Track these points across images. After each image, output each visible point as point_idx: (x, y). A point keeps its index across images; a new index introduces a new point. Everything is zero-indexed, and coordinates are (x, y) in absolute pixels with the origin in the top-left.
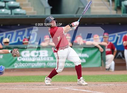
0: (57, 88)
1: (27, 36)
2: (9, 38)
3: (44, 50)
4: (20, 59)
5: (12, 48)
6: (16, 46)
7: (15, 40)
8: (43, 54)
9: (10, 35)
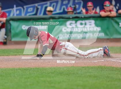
0: (103, 60)
1: (73, 5)
2: (53, 7)
3: (90, 19)
4: (65, 29)
5: (57, 17)
6: (61, 16)
7: (60, 9)
8: (90, 24)
9: (55, 4)
